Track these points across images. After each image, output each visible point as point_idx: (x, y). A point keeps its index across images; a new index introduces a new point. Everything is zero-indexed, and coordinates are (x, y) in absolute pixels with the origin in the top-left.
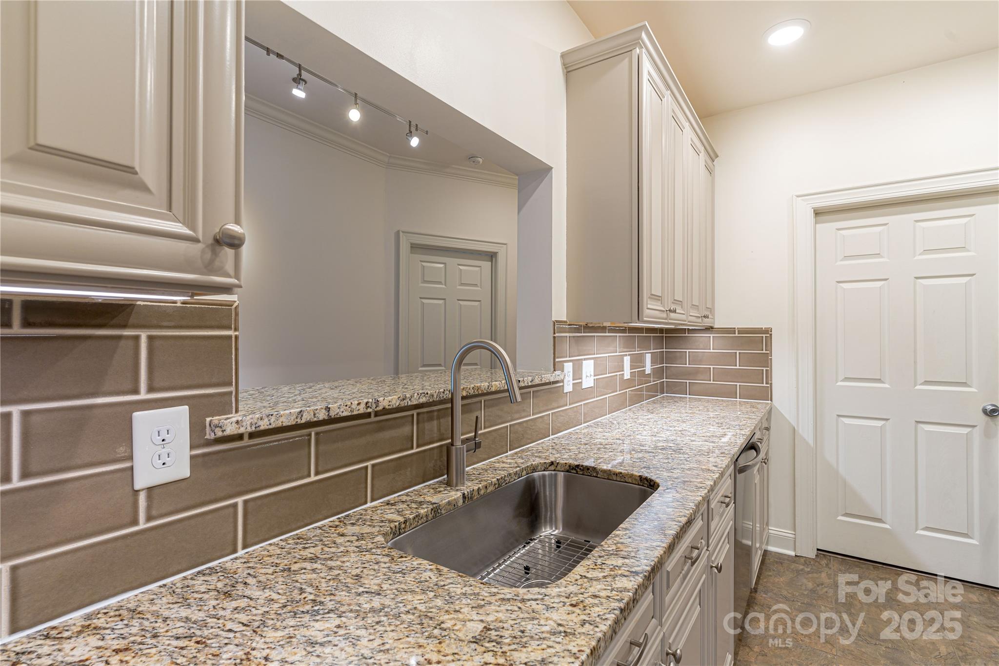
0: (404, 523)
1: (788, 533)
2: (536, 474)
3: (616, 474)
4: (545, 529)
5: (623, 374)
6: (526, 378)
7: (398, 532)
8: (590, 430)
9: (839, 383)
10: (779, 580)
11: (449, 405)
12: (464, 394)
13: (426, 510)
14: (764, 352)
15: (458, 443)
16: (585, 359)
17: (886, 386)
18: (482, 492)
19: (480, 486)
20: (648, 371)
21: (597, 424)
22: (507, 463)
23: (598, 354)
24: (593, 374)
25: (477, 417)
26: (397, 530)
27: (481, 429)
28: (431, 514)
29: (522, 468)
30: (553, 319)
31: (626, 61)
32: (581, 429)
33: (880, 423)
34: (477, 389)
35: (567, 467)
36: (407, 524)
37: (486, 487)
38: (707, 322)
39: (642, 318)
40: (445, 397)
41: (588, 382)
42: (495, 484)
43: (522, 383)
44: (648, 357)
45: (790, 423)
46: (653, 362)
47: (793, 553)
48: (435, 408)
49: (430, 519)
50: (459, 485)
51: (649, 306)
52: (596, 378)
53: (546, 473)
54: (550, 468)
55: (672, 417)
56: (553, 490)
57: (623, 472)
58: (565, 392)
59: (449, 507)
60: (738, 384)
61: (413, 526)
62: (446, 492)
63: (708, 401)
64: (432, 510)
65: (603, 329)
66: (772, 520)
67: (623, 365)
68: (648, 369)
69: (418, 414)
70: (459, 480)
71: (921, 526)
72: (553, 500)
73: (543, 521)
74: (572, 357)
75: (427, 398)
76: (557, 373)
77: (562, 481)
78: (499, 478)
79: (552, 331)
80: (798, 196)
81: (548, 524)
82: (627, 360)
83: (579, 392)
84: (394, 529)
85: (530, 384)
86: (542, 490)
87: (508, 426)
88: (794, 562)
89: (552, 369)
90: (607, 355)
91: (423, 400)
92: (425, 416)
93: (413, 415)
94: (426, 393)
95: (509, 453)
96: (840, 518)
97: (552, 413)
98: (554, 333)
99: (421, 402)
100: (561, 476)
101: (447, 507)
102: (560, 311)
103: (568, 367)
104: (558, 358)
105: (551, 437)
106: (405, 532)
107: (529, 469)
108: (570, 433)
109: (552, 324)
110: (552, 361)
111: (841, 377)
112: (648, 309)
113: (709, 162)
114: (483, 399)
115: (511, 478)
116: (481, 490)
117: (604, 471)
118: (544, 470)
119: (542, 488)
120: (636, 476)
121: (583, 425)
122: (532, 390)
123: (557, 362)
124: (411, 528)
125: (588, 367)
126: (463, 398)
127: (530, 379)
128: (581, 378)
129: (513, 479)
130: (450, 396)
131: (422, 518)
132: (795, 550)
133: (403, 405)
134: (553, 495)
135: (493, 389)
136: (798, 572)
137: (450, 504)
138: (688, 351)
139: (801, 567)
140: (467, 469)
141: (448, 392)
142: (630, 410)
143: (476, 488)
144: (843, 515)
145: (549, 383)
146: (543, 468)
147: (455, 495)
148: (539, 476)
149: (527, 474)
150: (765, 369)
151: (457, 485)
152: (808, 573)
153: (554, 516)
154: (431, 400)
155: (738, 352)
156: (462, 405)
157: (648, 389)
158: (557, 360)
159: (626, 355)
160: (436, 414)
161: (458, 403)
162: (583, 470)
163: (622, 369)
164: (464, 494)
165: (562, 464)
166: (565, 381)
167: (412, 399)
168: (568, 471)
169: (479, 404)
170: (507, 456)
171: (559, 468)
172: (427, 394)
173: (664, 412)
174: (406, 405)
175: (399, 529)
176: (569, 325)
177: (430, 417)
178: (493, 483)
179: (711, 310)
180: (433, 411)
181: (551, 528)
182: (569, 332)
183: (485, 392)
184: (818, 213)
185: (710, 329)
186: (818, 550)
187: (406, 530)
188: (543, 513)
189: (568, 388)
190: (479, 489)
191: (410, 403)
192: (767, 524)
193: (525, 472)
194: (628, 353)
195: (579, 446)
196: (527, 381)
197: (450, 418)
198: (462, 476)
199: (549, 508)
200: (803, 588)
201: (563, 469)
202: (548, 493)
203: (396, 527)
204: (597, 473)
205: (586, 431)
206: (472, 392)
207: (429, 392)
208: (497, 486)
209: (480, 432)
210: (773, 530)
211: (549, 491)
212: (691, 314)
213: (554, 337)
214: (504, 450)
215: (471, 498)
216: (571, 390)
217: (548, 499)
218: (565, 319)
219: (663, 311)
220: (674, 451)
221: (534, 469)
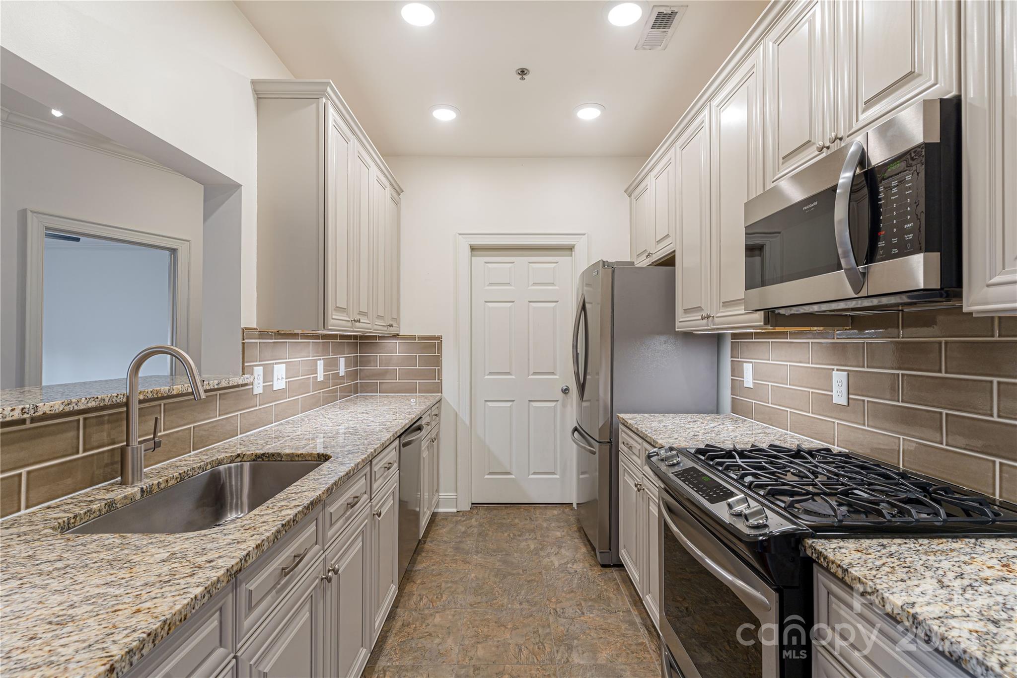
0: (74, 518)
1: (452, 495)
2: (221, 468)
3: (298, 456)
4: (231, 514)
5: (317, 376)
6: (212, 382)
7: (67, 527)
8: (281, 427)
9: (486, 377)
10: (443, 532)
11: (125, 409)
12: (141, 397)
13: (99, 505)
14: (437, 354)
15: (134, 443)
16: (276, 363)
17: (513, 377)
18: (162, 486)
19: (161, 480)
20: (342, 373)
21: (288, 422)
22: (190, 460)
23: (290, 358)
24: (284, 377)
25: (156, 419)
26: (66, 524)
27: (161, 431)
28: (105, 508)
29: (207, 463)
30: (243, 326)
31: (314, 106)
32: (272, 427)
33: (509, 404)
34: (156, 392)
35: (253, 457)
36: (77, 519)
37: (167, 481)
38: (393, 330)
39: (327, 327)
40: (118, 401)
41: (279, 383)
42: (177, 478)
43: (207, 386)
44: (342, 361)
45: (454, 410)
46: (346, 366)
47: (455, 510)
48: (105, 412)
49: (103, 513)
50: (136, 482)
51: (334, 317)
52: (288, 380)
53: (232, 465)
54: (236, 460)
55: (359, 411)
56: (239, 479)
57: (304, 453)
58: (255, 393)
59: (125, 501)
60: (418, 381)
61: (84, 521)
62: (120, 490)
63: (394, 397)
64: (106, 504)
65: (295, 335)
66: (442, 487)
67: (317, 369)
68: (342, 372)
69: (85, 419)
70: (136, 478)
71: (532, 472)
72: (239, 487)
73: (228, 508)
74: (262, 361)
75: (97, 403)
76: (246, 376)
77: (248, 469)
78: (181, 472)
79: (241, 337)
80: (460, 234)
81: (234, 510)
82: (320, 364)
83: (270, 393)
84: (62, 524)
85: (216, 387)
86: (228, 481)
87: (191, 428)
88: (456, 516)
89: (241, 373)
90: (300, 359)
91: (92, 404)
92: (94, 421)
93: (79, 420)
94: (95, 397)
95: (193, 453)
96: (486, 477)
97: (240, 414)
98: (243, 340)
99: (90, 406)
100: (247, 466)
101: (123, 501)
102: (250, 318)
103: (259, 371)
104: (247, 362)
105: (240, 436)
106: (75, 527)
107: (214, 463)
108: (260, 432)
109: (241, 331)
110: (241, 365)
111: (487, 372)
112: (333, 319)
113: (395, 195)
114: (162, 402)
115: (195, 471)
116: (161, 484)
117: (288, 455)
118: (230, 463)
119: (228, 478)
120: (315, 454)
121: (274, 424)
122: (218, 393)
123: (247, 366)
124: (81, 523)
125: (280, 370)
126: (141, 402)
127: (216, 382)
128: (273, 381)
129: (196, 473)
130: (125, 400)
131: (94, 512)
132: (457, 508)
133: (68, 410)
134: (239, 484)
135: (175, 392)
136: (457, 522)
137: (127, 498)
138: (378, 355)
139: (459, 518)
140: (145, 470)
141: (122, 396)
142: (323, 408)
143: (156, 482)
144: (488, 474)
145: (238, 386)
146: (229, 461)
147: (132, 490)
148: (225, 469)
149: (212, 468)
150: (437, 368)
151: (133, 483)
152: (464, 521)
153: (239, 502)
154: (102, 405)
155: (418, 355)
156: (139, 409)
157: (343, 390)
158: (246, 364)
159: (320, 359)
160: (106, 418)
161: (135, 408)
162: (269, 457)
163: (315, 372)
164: (142, 488)
165: (248, 455)
166: (255, 384)
167: (79, 404)
168: (254, 460)
169: (159, 408)
170: (190, 456)
171: (245, 458)
172: (97, 398)
173: (353, 408)
174: (71, 409)
175: (68, 524)
176: (260, 332)
177: (100, 421)
178: (175, 477)
179: (397, 320)
180: (104, 415)
181: (237, 512)
182: (259, 338)
183: (166, 395)
184: (473, 249)
185: (396, 336)
186: (472, 504)
187: (76, 524)
188: (229, 501)
189: (258, 389)
190: (159, 484)
191: (76, 408)
192: (437, 491)
193: (209, 466)
194: (321, 358)
195: (267, 440)
196: (214, 384)
197: (125, 422)
198: (138, 475)
199: (235, 496)
200: (458, 532)
201: (249, 459)
202: (234, 483)
203: (64, 522)
204: (282, 457)
205: (276, 428)
206: (150, 395)
207: (99, 397)
208: (179, 480)
209: (159, 434)
210: (443, 495)
211: (235, 481)
212: (376, 323)
213: (243, 343)
214: (187, 450)
215: (151, 491)
216: (262, 392)
217: (234, 488)
218: (255, 327)
219: (348, 321)
220: (352, 434)
221: (220, 463)
